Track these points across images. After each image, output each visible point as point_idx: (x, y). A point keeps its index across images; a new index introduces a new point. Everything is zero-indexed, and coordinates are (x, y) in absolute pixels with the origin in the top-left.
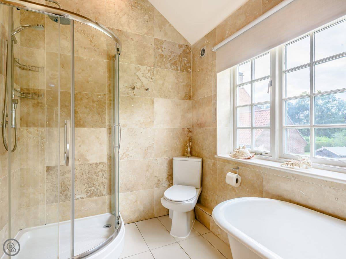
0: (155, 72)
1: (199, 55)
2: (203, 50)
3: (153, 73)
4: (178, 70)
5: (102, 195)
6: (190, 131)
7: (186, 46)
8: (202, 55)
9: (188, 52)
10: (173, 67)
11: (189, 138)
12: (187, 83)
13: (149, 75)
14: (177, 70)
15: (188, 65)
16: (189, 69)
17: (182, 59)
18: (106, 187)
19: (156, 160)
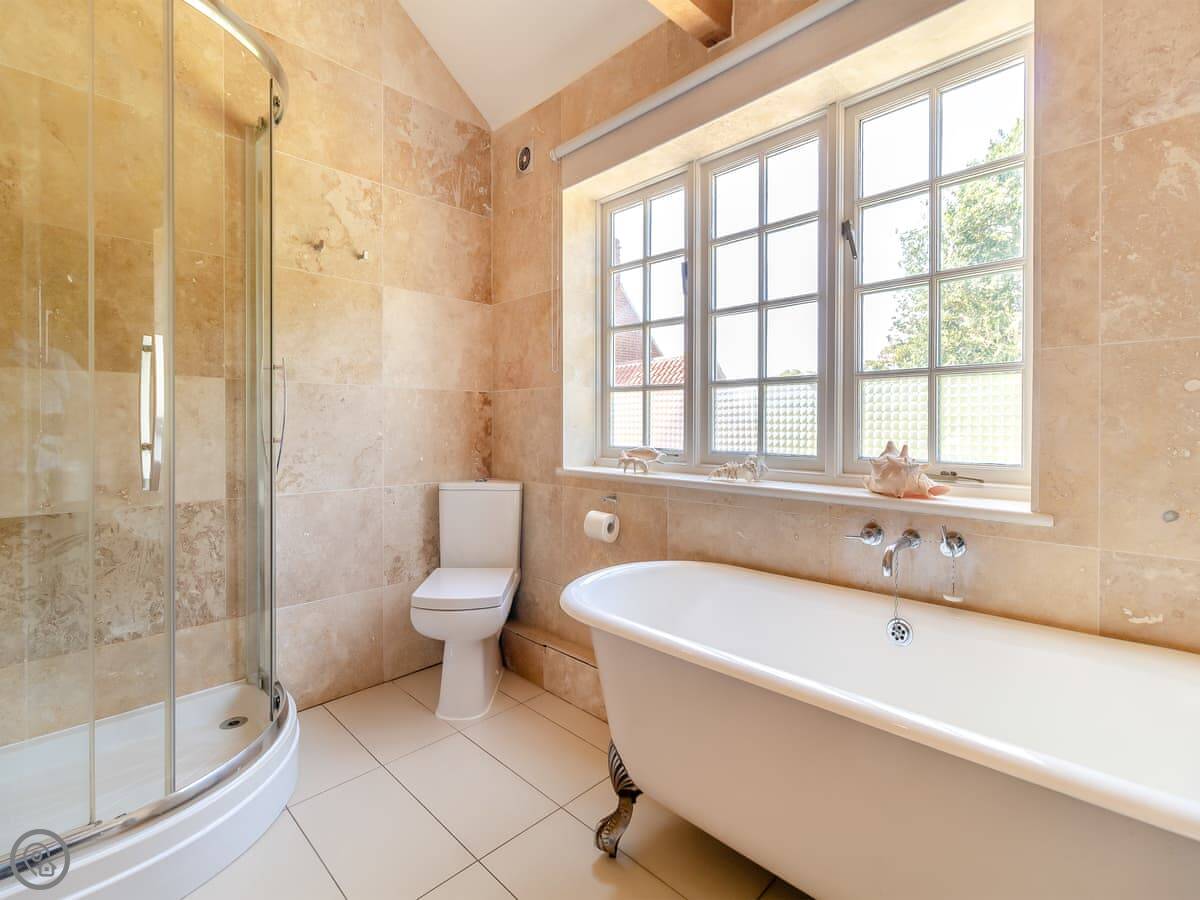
0: (385, 200)
1: (512, 165)
2: (526, 151)
3: (380, 201)
4: (454, 204)
5: (207, 618)
6: (487, 402)
7: (479, 128)
8: (523, 166)
9: (483, 149)
10: (438, 191)
11: (486, 423)
12: (479, 249)
13: (365, 206)
14: (452, 201)
15: (482, 190)
16: (485, 205)
17: (464, 166)
18: (223, 591)
19: (390, 491)
